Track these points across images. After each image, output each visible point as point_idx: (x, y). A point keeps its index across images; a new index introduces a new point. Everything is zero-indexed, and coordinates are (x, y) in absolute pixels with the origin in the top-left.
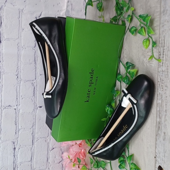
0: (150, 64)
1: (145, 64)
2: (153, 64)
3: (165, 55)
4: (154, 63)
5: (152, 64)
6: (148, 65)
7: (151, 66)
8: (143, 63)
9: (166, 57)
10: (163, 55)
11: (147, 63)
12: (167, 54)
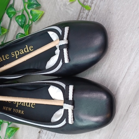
0: (67, 8)
1: (58, 7)
2: (71, 11)
3: (95, 5)
4: (72, 9)
5: (69, 9)
6: (62, 9)
7: (67, 12)
8: (55, 4)
9: (96, 8)
10: (92, 3)
11: (62, 5)
12: (98, 4)
